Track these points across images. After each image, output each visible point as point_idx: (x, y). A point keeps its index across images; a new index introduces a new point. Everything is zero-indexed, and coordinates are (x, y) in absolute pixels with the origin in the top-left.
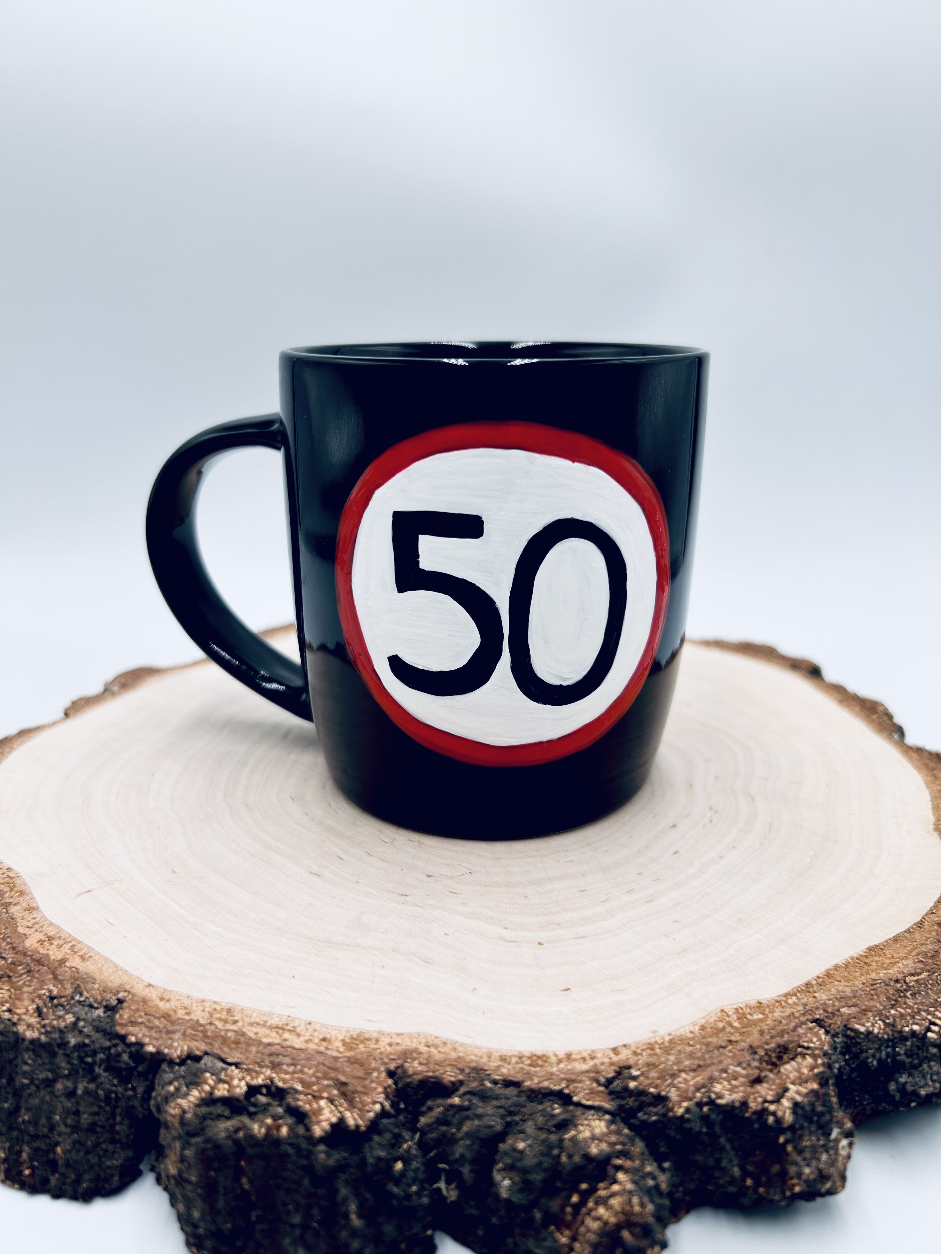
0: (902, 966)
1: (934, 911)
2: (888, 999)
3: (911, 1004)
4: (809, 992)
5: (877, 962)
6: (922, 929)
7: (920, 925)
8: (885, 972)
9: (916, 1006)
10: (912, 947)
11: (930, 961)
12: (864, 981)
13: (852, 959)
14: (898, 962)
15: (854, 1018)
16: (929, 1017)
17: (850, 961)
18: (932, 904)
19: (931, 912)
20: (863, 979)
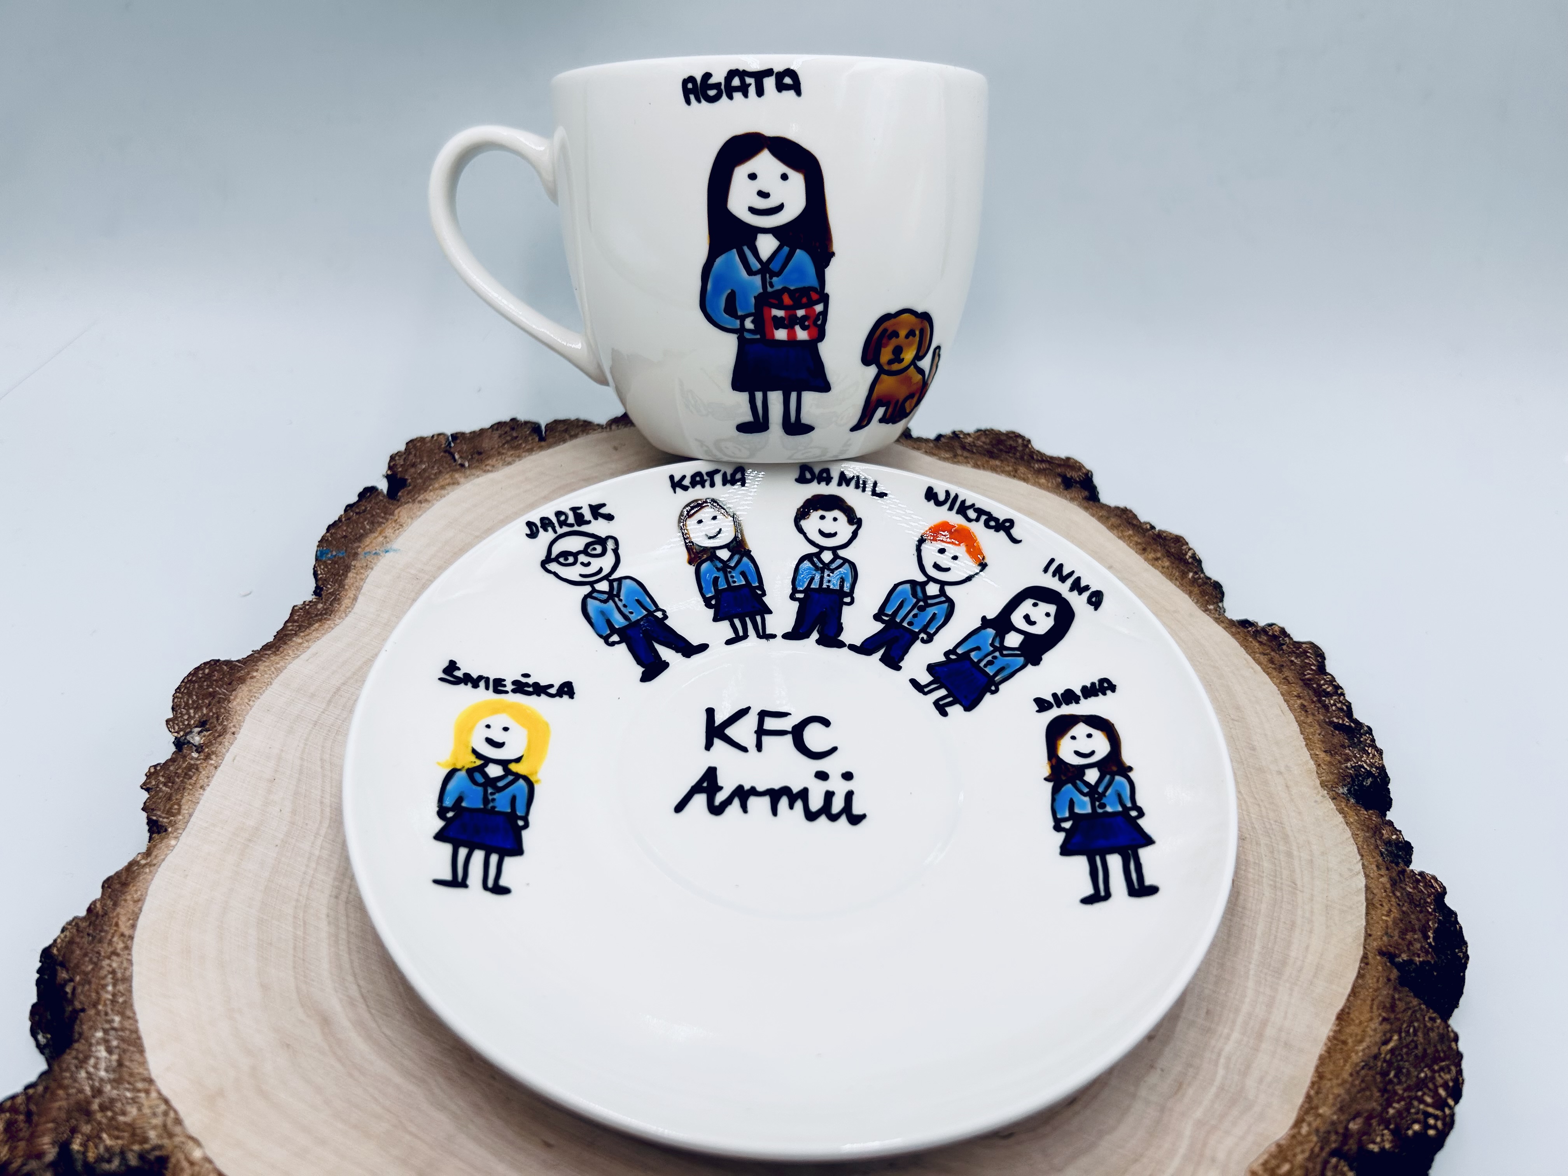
0: (1371, 1033)
1: (1369, 932)
2: (1380, 1091)
3: (1400, 1092)
4: (1312, 1108)
5: (1351, 1035)
6: (1369, 967)
7: (1365, 959)
8: (1361, 1048)
9: (1406, 1094)
10: (1370, 999)
11: (1392, 1016)
12: (1350, 1071)
13: (1329, 1039)
14: (1367, 1027)
15: (1365, 1134)
16: (1422, 1106)
17: (1329, 1044)
18: (1364, 923)
19: (1368, 935)
20: (1348, 1068)
